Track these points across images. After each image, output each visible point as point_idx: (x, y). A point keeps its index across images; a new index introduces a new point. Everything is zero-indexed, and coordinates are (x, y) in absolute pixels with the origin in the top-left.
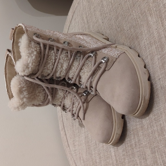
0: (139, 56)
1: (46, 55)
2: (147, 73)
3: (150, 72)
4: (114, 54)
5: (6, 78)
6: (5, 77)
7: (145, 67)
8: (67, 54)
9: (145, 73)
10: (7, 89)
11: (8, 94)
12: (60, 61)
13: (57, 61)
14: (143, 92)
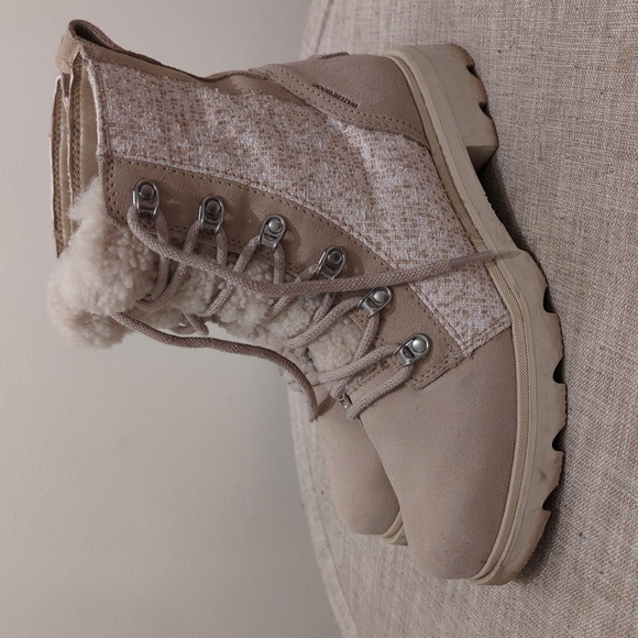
0: (559, 375)
1: (176, 276)
2: (552, 474)
3: (567, 469)
4: (459, 331)
5: (53, 157)
6: (53, 151)
7: (558, 444)
8: (268, 277)
9: (543, 476)
10: (55, 212)
11: (56, 236)
12: (233, 299)
13: (223, 295)
14: (506, 549)
